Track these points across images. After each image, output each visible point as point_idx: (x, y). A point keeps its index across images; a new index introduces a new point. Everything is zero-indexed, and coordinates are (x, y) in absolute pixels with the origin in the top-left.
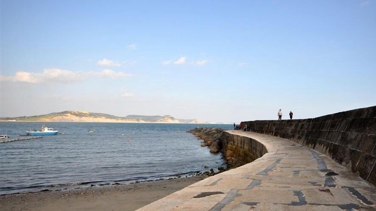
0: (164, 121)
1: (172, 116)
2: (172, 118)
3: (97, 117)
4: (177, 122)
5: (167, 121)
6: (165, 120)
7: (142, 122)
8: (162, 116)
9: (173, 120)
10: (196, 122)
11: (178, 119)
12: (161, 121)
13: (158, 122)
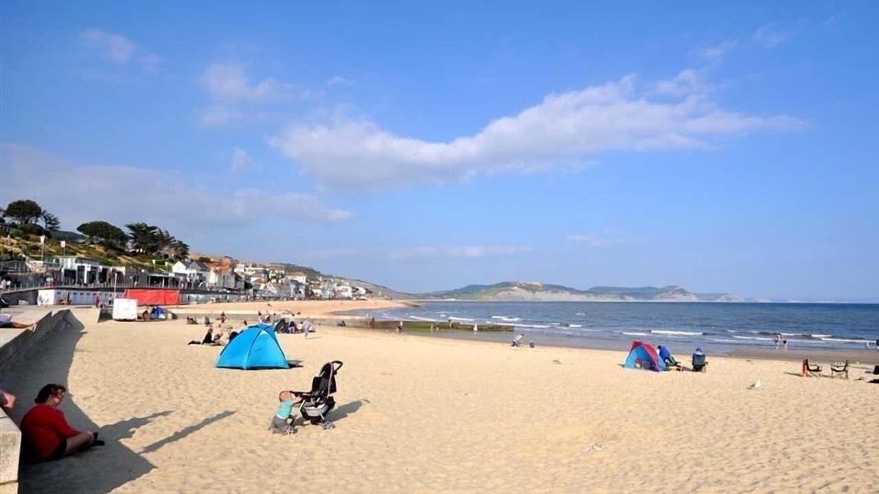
0: (669, 298)
1: (681, 287)
2: (683, 292)
3: (556, 292)
4: (694, 299)
5: (673, 298)
6: (669, 295)
7: (631, 299)
8: (659, 286)
9: (685, 295)
10: (729, 299)
11: (695, 294)
12: (662, 297)
13: (658, 299)
